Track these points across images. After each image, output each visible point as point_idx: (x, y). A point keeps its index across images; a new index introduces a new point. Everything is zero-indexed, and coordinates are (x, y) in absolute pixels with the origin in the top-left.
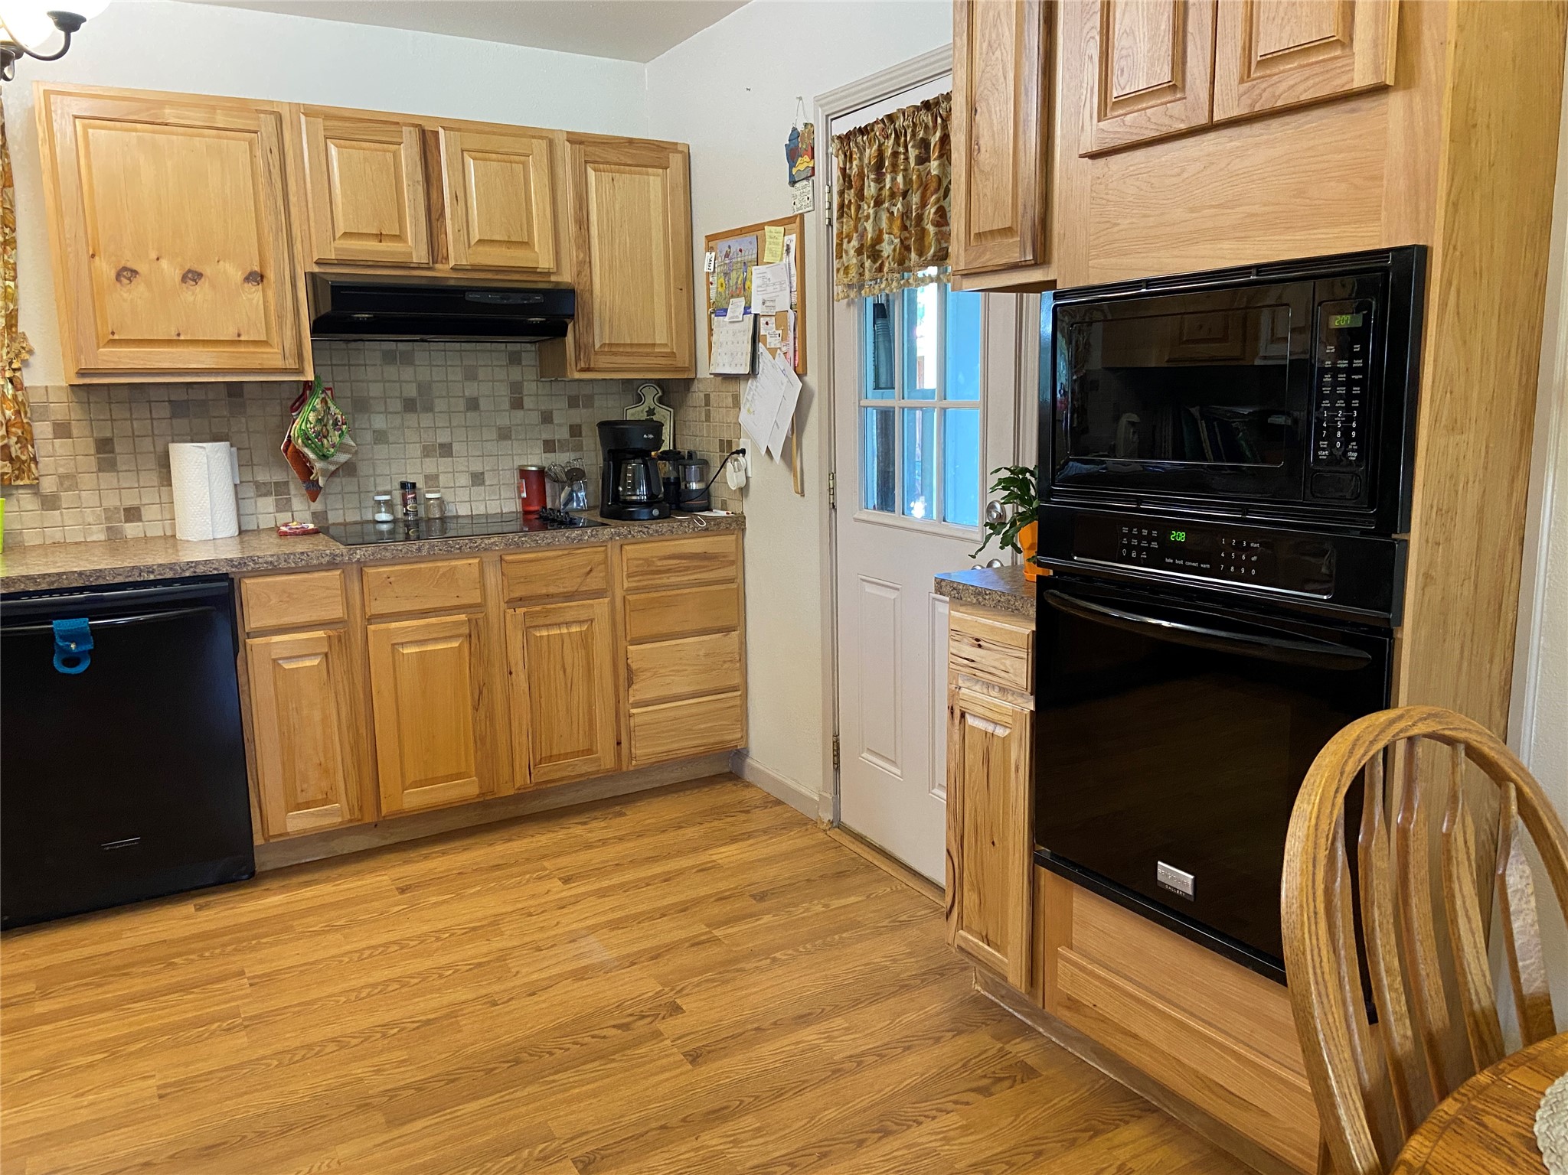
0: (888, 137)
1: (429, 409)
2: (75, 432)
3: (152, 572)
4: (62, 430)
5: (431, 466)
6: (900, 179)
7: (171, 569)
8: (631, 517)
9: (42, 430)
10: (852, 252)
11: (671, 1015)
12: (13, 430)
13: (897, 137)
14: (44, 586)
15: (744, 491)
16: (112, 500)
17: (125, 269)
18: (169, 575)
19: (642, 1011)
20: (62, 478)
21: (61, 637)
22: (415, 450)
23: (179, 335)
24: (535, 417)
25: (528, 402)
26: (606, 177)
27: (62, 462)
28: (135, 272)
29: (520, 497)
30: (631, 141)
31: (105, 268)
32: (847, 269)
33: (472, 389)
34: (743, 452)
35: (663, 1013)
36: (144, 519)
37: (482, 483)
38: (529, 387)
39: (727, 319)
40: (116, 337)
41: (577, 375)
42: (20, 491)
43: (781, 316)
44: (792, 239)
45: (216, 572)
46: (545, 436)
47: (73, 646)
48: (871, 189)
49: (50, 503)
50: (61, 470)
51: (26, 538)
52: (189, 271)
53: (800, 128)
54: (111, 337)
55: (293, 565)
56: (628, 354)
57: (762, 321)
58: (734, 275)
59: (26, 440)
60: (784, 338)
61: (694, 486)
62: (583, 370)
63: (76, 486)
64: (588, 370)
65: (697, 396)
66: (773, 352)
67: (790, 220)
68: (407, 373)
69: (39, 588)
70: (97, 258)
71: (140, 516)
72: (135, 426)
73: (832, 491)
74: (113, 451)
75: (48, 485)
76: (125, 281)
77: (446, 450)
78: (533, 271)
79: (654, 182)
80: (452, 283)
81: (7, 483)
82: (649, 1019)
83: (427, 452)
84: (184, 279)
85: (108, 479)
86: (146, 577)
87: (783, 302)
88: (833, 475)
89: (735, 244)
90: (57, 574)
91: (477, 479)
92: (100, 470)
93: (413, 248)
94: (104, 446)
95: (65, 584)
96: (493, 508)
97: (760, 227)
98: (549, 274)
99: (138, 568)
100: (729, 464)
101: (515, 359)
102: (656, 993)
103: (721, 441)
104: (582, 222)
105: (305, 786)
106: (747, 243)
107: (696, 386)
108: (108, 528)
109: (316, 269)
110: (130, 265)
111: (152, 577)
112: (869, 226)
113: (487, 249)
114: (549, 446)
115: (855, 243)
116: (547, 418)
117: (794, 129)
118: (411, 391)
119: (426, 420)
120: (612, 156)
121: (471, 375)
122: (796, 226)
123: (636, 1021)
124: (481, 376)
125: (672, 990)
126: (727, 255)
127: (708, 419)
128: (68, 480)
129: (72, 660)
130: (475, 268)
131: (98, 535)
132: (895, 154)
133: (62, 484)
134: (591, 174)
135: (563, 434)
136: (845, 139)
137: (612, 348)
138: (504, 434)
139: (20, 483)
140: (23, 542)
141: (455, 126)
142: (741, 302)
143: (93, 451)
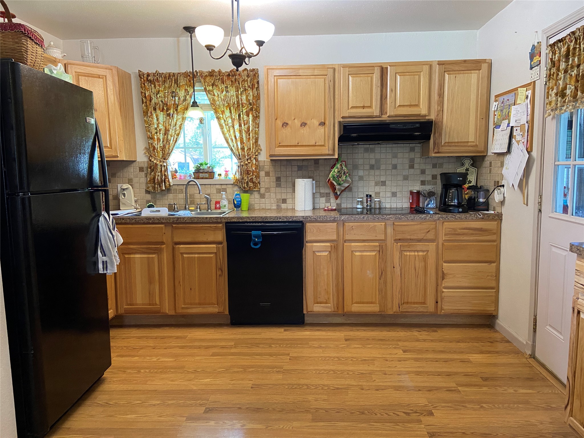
0: (572, 42)
1: (378, 168)
2: (271, 175)
3: (281, 219)
4: (267, 174)
5: (377, 189)
6: (576, 59)
7: (286, 218)
8: (450, 211)
9: (262, 174)
10: (553, 95)
11: (428, 415)
12: (254, 173)
13: (576, 41)
14: (251, 220)
15: (502, 203)
16: (279, 197)
17: (285, 123)
18: (285, 220)
19: (417, 410)
20: (266, 188)
21: (254, 236)
22: (373, 183)
23: (298, 143)
24: (419, 172)
25: (416, 166)
26: (453, 76)
27: (267, 184)
28: (287, 124)
29: (409, 201)
30: (465, 61)
31: (279, 123)
32: (550, 102)
33: (395, 161)
34: (503, 186)
35: (425, 414)
36: (287, 203)
37: (396, 196)
38: (417, 160)
39: (500, 129)
40: (281, 145)
41: (434, 155)
42: (255, 192)
43: (522, 126)
44: (529, 93)
45: (298, 220)
46: (422, 179)
47: (256, 239)
48: (563, 66)
49: (262, 196)
50: (266, 186)
51: (255, 207)
52: (303, 123)
53: (536, 44)
54: (279, 145)
55: (322, 220)
56: (456, 146)
57: (515, 129)
58: (504, 111)
59: (258, 177)
60: (523, 136)
61: (481, 200)
62: (436, 153)
63: (269, 192)
64: (438, 153)
65: (486, 163)
66: (518, 142)
67: (529, 85)
68: (372, 156)
69: (250, 221)
70: (277, 120)
71: (286, 202)
72: (287, 173)
73: (540, 203)
74: (280, 181)
75: (262, 191)
76: (284, 127)
77: (384, 183)
78: (419, 115)
79: (474, 77)
80: (388, 121)
81: (251, 189)
82: (418, 414)
83: (377, 184)
84: (301, 125)
85: (278, 190)
86: (279, 220)
87: (524, 121)
88: (541, 197)
89: (506, 97)
90: (255, 217)
91: (394, 194)
92: (276, 187)
93: (375, 111)
94: (278, 179)
95: (257, 220)
96: (399, 205)
97: (516, 89)
98: (425, 116)
99: (277, 217)
100: (496, 191)
101: (412, 150)
102: (425, 405)
103: (495, 182)
104: (441, 95)
105: (320, 296)
106: (510, 97)
107: (487, 159)
108: (277, 205)
109: (342, 120)
110: (286, 122)
111: (280, 220)
112: (561, 82)
113: (402, 108)
114: (423, 183)
115: (555, 91)
116: (423, 172)
117: (533, 45)
118: (373, 162)
119: (377, 172)
120: (457, 68)
121: (395, 156)
122: (531, 87)
123: (412, 413)
124: (399, 156)
125: (432, 406)
126: (502, 103)
127: (490, 172)
128: (268, 189)
129: (256, 244)
130: (396, 116)
131: (274, 207)
132: (575, 49)
133: (266, 191)
134: (447, 76)
135: (429, 178)
136: (553, 46)
137: (449, 144)
138: (406, 178)
139: (255, 190)
140: (254, 208)
142: (506, 122)
143: (275, 181)
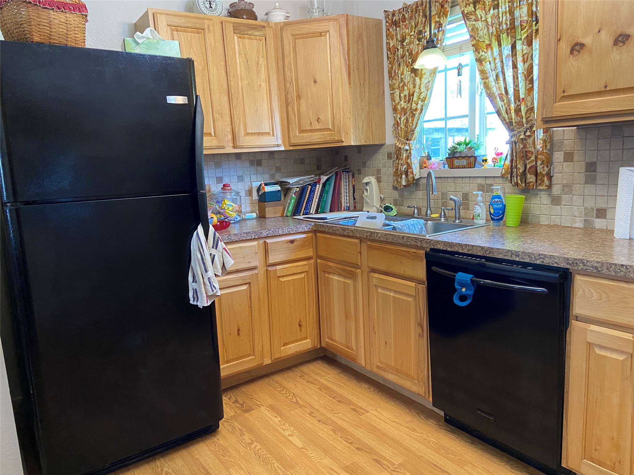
2: (575, 158)
3: (518, 256)
4: (569, 157)
7: (529, 256)
9: (558, 156)
12: (540, 157)
16: (590, 203)
17: (577, 44)
18: (527, 260)
20: (564, 186)
23: (606, 87)
27: (565, 177)
28: (582, 45)
31: (564, 47)
36: (607, 217)
40: (566, 94)
42: (542, 193)
47: (464, 290)
49: (556, 201)
50: (565, 182)
51: (541, 220)
52: (620, 35)
54: (562, 94)
59: (549, 162)
63: (570, 192)
70: (561, 41)
71: (606, 215)
72: (612, 154)
74: (595, 171)
75: (556, 190)
76: (576, 53)
81: (531, 187)
84: (616, 43)
85: (590, 189)
86: (514, 258)
90: (472, 246)
92: (586, 183)
94: (591, 167)
95: (475, 252)
99: (511, 251)
108: (585, 220)
110: (581, 40)
111: (517, 259)
128: (568, 188)
129: (463, 298)
131: (579, 224)
133: (563, 190)
139: (541, 188)
140: (539, 221)
143: (583, 170)
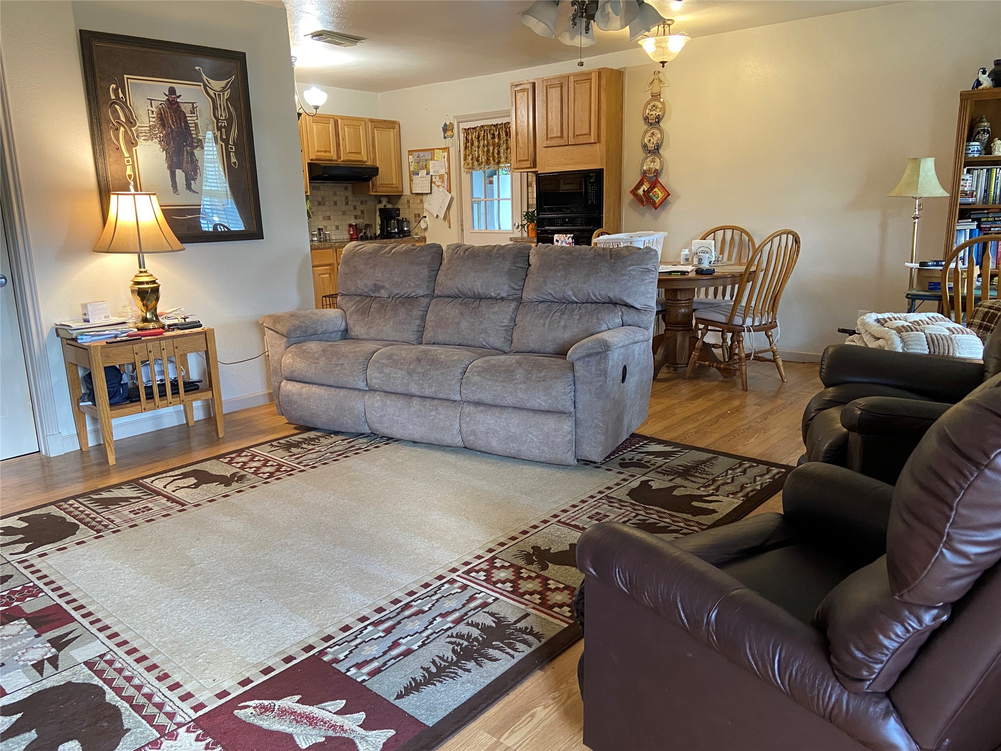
0: (482, 131)
1: (324, 205)
5: (325, 223)
6: (486, 142)
8: (393, 237)
10: (470, 159)
13: (484, 132)
15: (426, 229)
22: (321, 218)
24: (352, 208)
25: (350, 203)
26: (379, 132)
29: (349, 233)
30: (385, 121)
32: (468, 164)
33: (335, 198)
34: (425, 217)
37: (338, 229)
38: (350, 198)
39: (419, 176)
41: (373, 194)
43: (441, 177)
44: (446, 154)
46: (355, 214)
48: (476, 143)
53: (448, 123)
56: (386, 187)
57: (433, 177)
58: (421, 163)
60: (443, 182)
61: (405, 229)
62: (375, 192)
64: (376, 192)
65: (403, 200)
66: (438, 186)
67: (445, 148)
68: (318, 193)
73: (462, 225)
77: (329, 218)
78: (362, 161)
79: (392, 133)
80: (342, 165)
83: (324, 219)
87: (443, 171)
88: (462, 221)
89: (421, 154)
91: (337, 228)
93: (333, 155)
96: (341, 237)
97: (434, 149)
98: (365, 162)
100: (422, 221)
101: (346, 189)
103: (416, 214)
104: (374, 146)
106: (428, 155)
107: (402, 197)
109: (310, 162)
112: (476, 153)
113: (350, 155)
114: (356, 217)
115: (470, 157)
116: (355, 208)
117: (445, 123)
118: (320, 199)
119: (324, 208)
120: (381, 126)
121: (335, 194)
122: (447, 150)
124: (338, 194)
126: (418, 157)
127: (409, 207)
130: (348, 161)
132: (484, 136)
134: (376, 131)
135: (359, 213)
136: (467, 131)
137: (382, 185)
138: (344, 213)
141: (342, 118)
142: (425, 172)
